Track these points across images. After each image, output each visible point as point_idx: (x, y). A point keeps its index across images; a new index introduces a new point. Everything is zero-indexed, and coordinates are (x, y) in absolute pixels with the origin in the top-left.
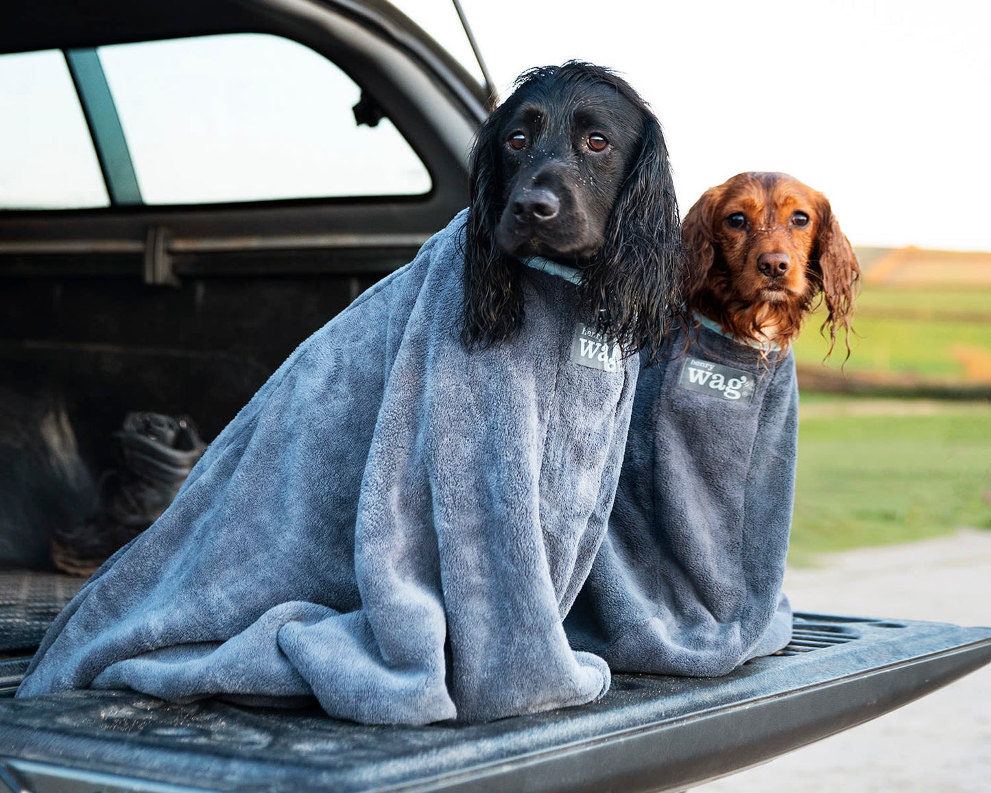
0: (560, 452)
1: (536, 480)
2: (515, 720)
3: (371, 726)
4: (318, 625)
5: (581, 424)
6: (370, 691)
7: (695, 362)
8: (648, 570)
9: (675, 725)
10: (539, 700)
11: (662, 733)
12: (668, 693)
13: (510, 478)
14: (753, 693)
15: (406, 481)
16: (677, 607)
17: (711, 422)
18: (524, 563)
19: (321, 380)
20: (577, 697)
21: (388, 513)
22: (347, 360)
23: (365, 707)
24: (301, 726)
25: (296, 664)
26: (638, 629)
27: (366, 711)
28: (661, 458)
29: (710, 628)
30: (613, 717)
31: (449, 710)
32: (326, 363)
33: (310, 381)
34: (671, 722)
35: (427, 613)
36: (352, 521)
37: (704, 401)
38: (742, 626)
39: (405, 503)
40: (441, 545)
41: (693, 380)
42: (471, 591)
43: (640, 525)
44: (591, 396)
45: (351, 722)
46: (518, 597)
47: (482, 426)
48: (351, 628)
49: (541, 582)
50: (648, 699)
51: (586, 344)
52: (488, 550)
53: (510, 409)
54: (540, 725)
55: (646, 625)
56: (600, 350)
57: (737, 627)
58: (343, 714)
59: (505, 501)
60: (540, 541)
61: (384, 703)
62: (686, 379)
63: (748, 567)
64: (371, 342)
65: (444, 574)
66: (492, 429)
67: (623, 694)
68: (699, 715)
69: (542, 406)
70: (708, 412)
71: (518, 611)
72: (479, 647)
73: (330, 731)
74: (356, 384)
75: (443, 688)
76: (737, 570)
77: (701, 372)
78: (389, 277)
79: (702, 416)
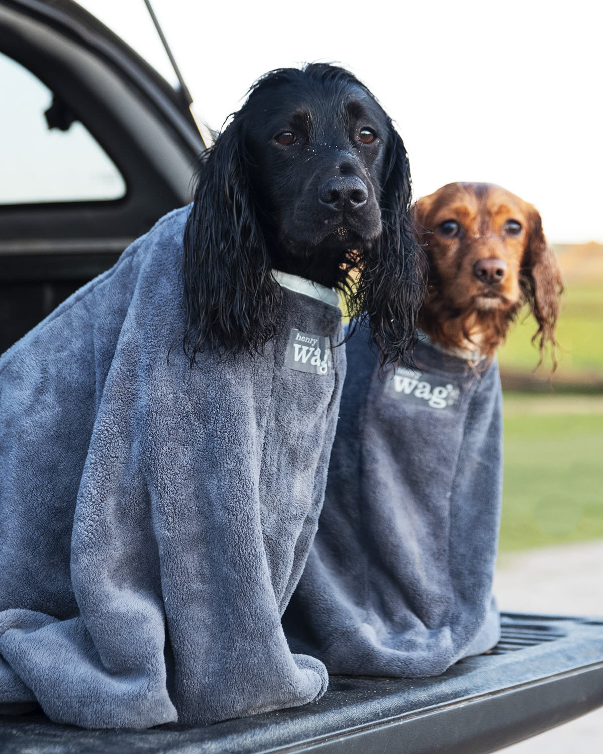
0: (275, 457)
1: (256, 487)
2: (237, 722)
3: (94, 730)
4: (38, 632)
5: (295, 428)
6: (93, 696)
7: (401, 371)
8: (356, 578)
9: (393, 725)
10: (260, 702)
11: (380, 731)
12: (384, 693)
13: (231, 487)
14: (466, 692)
15: (122, 491)
16: (387, 614)
17: (417, 431)
18: (247, 570)
19: (28, 392)
20: (296, 698)
21: (103, 523)
22: (53, 370)
23: (88, 712)
24: (25, 732)
25: (18, 671)
26: (350, 635)
27: (89, 716)
28: (368, 467)
29: (419, 633)
30: (332, 717)
31: (171, 714)
32: (33, 376)
33: (17, 393)
34: (389, 722)
35: (145, 619)
36: (68, 530)
37: (410, 409)
38: (453, 631)
39: (122, 513)
40: (161, 552)
41: (398, 387)
42: (193, 597)
43: (346, 532)
44: (305, 400)
45: (74, 727)
46: (240, 603)
47: (201, 433)
48: (71, 635)
49: (263, 588)
50: (365, 699)
51: (300, 350)
52: (208, 557)
53: (229, 417)
54: (261, 726)
55: (356, 631)
56: (313, 355)
57: (447, 632)
58: (67, 719)
59: (226, 508)
60: (261, 548)
61: (107, 708)
62: (392, 388)
63: (455, 575)
64: (76, 351)
65: (164, 580)
66: (210, 436)
67: (340, 695)
68: (416, 714)
69: (260, 412)
70: (415, 421)
71: (239, 617)
72: (201, 652)
73: (55, 736)
74: (63, 394)
75: (165, 692)
76: (444, 577)
77: (406, 381)
78: (89, 285)
79: (409, 425)
